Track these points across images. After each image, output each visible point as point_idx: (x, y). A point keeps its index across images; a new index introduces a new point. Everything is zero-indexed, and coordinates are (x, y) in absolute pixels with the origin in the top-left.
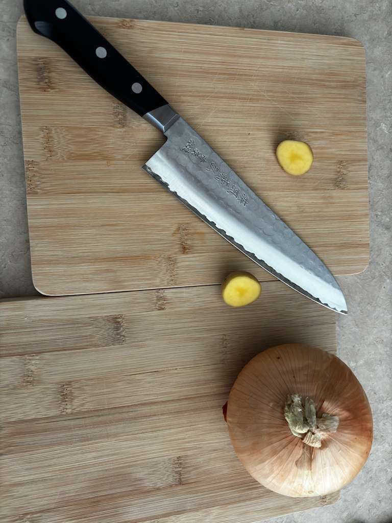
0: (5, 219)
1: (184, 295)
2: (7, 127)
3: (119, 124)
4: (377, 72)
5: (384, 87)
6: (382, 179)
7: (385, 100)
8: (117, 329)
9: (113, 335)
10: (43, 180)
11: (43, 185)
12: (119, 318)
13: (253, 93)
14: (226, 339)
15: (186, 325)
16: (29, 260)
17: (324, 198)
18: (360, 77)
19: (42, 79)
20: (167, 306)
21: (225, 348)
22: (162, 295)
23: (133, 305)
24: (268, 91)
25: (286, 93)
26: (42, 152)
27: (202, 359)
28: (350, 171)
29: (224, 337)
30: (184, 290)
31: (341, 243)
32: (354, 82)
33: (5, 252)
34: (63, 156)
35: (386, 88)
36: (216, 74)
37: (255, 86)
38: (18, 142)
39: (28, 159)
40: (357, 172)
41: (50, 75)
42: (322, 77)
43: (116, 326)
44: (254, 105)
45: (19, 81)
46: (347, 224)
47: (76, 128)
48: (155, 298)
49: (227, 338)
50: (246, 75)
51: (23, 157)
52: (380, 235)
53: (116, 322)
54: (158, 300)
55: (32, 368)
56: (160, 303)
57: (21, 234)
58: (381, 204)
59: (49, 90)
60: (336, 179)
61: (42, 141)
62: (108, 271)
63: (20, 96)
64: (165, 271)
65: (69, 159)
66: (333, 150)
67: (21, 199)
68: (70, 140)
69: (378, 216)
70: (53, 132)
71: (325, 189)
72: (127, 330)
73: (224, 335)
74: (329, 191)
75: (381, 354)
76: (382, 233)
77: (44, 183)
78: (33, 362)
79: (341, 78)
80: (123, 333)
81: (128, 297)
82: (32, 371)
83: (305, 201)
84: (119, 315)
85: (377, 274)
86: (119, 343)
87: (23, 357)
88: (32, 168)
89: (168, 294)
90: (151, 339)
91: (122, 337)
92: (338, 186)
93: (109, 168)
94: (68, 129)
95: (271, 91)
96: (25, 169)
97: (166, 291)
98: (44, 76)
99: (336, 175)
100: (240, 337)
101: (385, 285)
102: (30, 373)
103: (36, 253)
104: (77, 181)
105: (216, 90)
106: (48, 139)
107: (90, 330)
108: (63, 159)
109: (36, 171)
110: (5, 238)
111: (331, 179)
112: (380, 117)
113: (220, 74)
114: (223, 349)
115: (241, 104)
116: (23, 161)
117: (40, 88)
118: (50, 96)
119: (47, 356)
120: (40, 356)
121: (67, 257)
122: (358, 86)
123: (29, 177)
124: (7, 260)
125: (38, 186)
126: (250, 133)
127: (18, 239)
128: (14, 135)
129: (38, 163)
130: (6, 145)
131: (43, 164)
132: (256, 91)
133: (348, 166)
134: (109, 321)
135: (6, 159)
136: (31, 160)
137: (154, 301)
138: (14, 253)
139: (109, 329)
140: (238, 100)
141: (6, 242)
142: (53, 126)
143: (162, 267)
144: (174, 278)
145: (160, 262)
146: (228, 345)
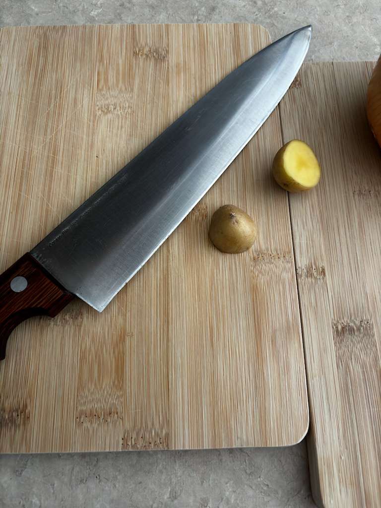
0: (200, 482)
1: (304, 242)
2: (75, 473)
3: (77, 318)
4: (32, 20)
5: (50, 12)
6: (155, 14)
7: (63, 12)
8: (351, 330)
9: (361, 335)
10: (150, 425)
11: (157, 426)
12: (337, 327)
13: (46, 151)
14: (360, 191)
15: (343, 240)
16: (258, 450)
17: (178, 73)
18: (35, 33)
19: (12, 421)
20: (320, 264)
21: (371, 192)
22: (305, 270)
23: (319, 309)
24: (45, 134)
25: (48, 114)
26: (110, 425)
28: (146, 44)
29: (356, 193)
30: (297, 241)
31: (234, 54)
32: (40, 39)
33: (246, 484)
34: (118, 396)
35: (50, 10)
36: (20, 195)
37: (38, 149)
38: (96, 459)
39: (120, 446)
40: (148, 37)
41: (7, 410)
42: (32, 72)
43: (348, 332)
44: (61, 150)
45: (13, 453)
46: (210, 48)
47: (80, 378)
48: (310, 279)
49: (357, 189)
50: (24, 159)
51: (117, 453)
52: (221, 17)
53: (342, 332)
54: (312, 275)
56: (315, 274)
57: (221, 460)
58: (184, 16)
59: (27, 411)
60: (155, 59)
61: (97, 424)
62: (274, 341)
63: (34, 452)
64: (272, 265)
65: (121, 388)
66: (120, 62)
67: (173, 458)
68: (95, 385)
69: (200, 19)
70: (84, 408)
71: (168, 71)
72: (353, 318)
73: (354, 194)
74: (170, 67)
75: (363, 19)
76: (219, 14)
77: (153, 424)
79: (35, 51)
80: (358, 323)
81: (309, 315)
83: (182, 93)
84: (333, 327)
85: (268, 21)
86: (371, 328)
88: (133, 440)
89: (302, 262)
90: (364, 287)
91: (363, 325)
92: (164, 57)
93: (135, 332)
94: (81, 387)
95: (46, 131)
96: (134, 450)
97: (299, 264)
98: (9, 418)
99: (150, 59)
100: (355, 173)
101: (280, 13)
103: (251, 439)
105: (40, 194)
106: (93, 415)
107: (356, 368)
108: (122, 396)
109: (138, 434)
110: (227, 483)
111: (156, 65)
112: (83, 16)
113: (20, 190)
114: (372, 196)
115: (60, 166)
116: (122, 452)
117: (24, 424)
118: (36, 412)
121: (256, 396)
122: (45, 34)
123: (144, 444)
124: (258, 481)
125: (158, 433)
126: (95, 156)
127: (228, 465)
128: (85, 464)
129: (126, 432)
130: (99, 475)
131: (128, 425)
132: (44, 147)
133: (139, 46)
134: (342, 340)
135: (119, 477)
136: (121, 442)
137: (313, 281)
138: (248, 471)
139: (352, 341)
140: (54, 170)
141: (232, 482)
142: (77, 407)
143: (267, 269)
144: (281, 254)
145: (260, 272)
146: (367, 188)
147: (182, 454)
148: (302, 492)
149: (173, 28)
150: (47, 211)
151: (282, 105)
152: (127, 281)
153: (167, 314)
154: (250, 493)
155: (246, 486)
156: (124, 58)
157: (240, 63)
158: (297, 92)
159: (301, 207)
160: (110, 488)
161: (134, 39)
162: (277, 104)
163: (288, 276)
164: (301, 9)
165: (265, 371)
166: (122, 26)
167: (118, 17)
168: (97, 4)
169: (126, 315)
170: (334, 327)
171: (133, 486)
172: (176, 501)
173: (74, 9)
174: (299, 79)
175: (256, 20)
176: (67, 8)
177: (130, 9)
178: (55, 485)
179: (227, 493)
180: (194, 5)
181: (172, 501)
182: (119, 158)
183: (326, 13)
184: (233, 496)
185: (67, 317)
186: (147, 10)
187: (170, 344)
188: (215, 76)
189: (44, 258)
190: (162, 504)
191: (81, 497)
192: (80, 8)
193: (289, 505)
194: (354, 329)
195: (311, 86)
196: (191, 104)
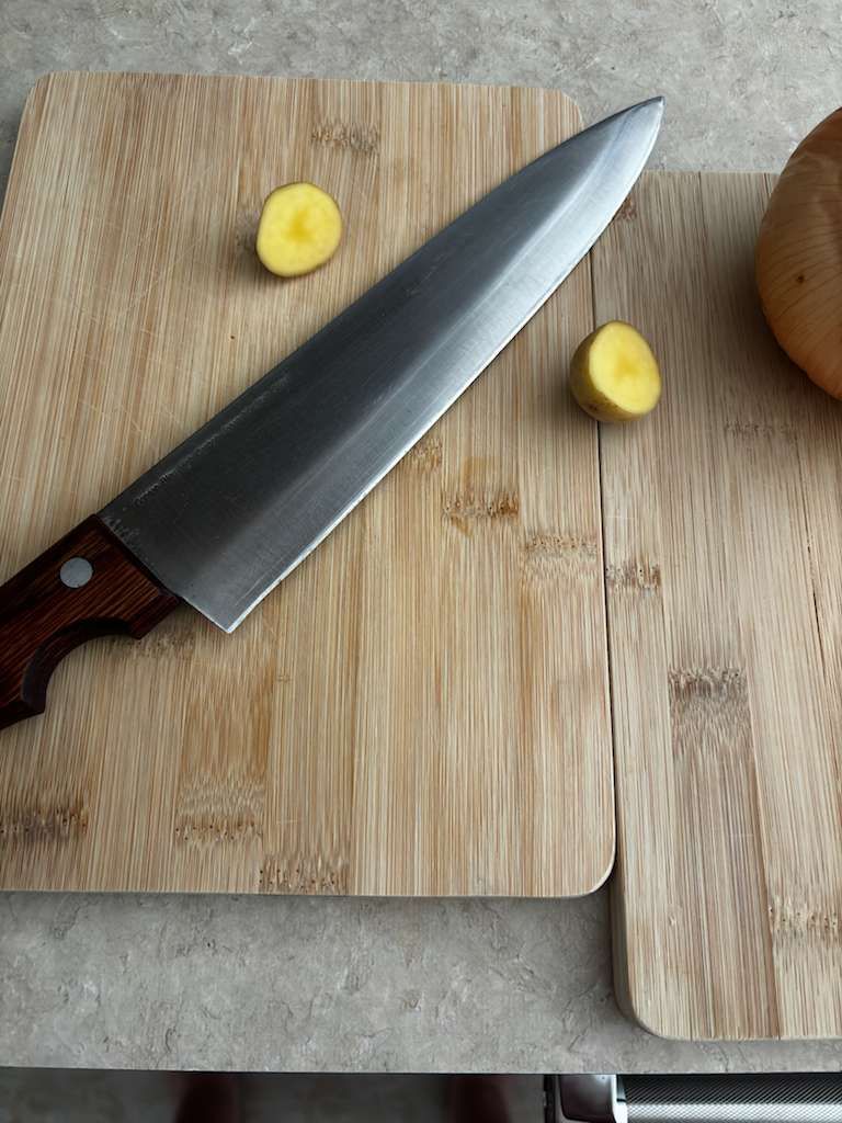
0: (404, 961)
1: (623, 517)
2: (168, 935)
3: (183, 645)
4: (111, 58)
6: (358, 58)
7: (175, 44)
8: (705, 689)
9: (723, 699)
10: (313, 847)
11: (327, 852)
12: (678, 682)
13: (134, 321)
14: (737, 425)
15: (699, 516)
16: (518, 902)
17: (398, 180)
18: (118, 84)
19: (54, 830)
20: (652, 562)
21: (758, 429)
22: (622, 573)
23: (645, 647)
24: (133, 288)
25: (140, 249)
26: (239, 846)
27: (784, 486)
28: (337, 120)
29: (730, 428)
30: (610, 517)
31: (508, 148)
32: (128, 98)
33: (492, 969)
34: (255, 793)
35: (149, 40)
36: (79, 405)
37: (117, 318)
38: (209, 910)
39: (257, 884)
40: (340, 106)
41: (45, 809)
42: (111, 163)
43: (697, 692)
44: (164, 322)
45: (53, 890)
46: (462, 133)
47: (185, 756)
48: (630, 590)
49: (733, 421)
50: (90, 337)
51: (249, 897)
52: (488, 71)
53: (687, 691)
54: (634, 582)
55: (805, 916)
56: (641, 579)
57: (446, 923)
58: (415, 64)
59: (82, 813)
60: (353, 151)
61: (213, 842)
62: (555, 701)
63: (93, 890)
64: (560, 560)
65: (262, 778)
66: (286, 154)
67: (355, 915)
68: (213, 771)
69: (445, 72)
70: (191, 812)
71: (377, 178)
72: (709, 666)
73: (725, 430)
74: (382, 168)
75: (770, 86)
76: (483, 65)
77: (319, 847)
78: (789, 912)
79: (118, 124)
80: (718, 675)
81: (625, 658)
82: (813, 918)
83: (403, 219)
84: (669, 681)
85: (581, 82)
86: (742, 687)
87: (777, 936)
88: (281, 874)
89: (618, 557)
90: (734, 607)
91: (727, 679)
92: (372, 148)
93: (293, 677)
94: (186, 772)
95: (134, 284)
96: (282, 893)
97: (611, 559)
98: (47, 824)
99: (344, 150)
100: (731, 390)
101: (607, 67)
102: (818, 923)
103: (503, 882)
104: (321, 763)
105: (119, 405)
106: (207, 827)
107: (708, 760)
108: (263, 792)
109: (290, 864)
110: (455, 965)
111: (354, 163)
112: (213, 55)
113: (81, 395)
114: (761, 436)
115: (159, 351)
116: (260, 895)
117: (77, 835)
118: (99, 814)
119: (773, 875)
120: (773, 893)
121: (517, 800)
122: (138, 91)
123: (302, 884)
124: (513, 964)
125: (328, 864)
126: (229, 335)
127: (458, 932)
128: (189, 920)
129: (268, 859)
130: (214, 941)
131: (272, 847)
132: (130, 314)
133: (324, 122)
134: (686, 707)
135: (251, 946)
136: (258, 877)
137: (637, 593)
138: (495, 944)
139: (705, 709)
140: (148, 359)
141: (465, 963)
142: (177, 811)
143: (551, 567)
144: (578, 540)
145: (537, 572)
146: (751, 420)
147: (374, 908)
148: (597, 987)
149: (390, 90)
150: (132, 439)
151: (597, 253)
152: (282, 577)
153: (355, 644)
154: (499, 984)
155: (490, 972)
156: (292, 142)
157: (519, 167)
158: (627, 227)
159: (622, 452)
160: (234, 965)
161: (313, 108)
162: (587, 250)
163: (589, 582)
164: (647, 62)
165: (536, 757)
166: (290, 81)
167: (284, 60)
168: (242, 31)
169: (277, 643)
170: (672, 681)
171: (278, 963)
172: (357, 995)
173: (196, 39)
174: (632, 204)
175: (555, 80)
176: (182, 37)
177: (307, 46)
178: (129, 958)
179: (455, 984)
180: (435, 43)
181: (351, 994)
182: (276, 341)
183: (697, 72)
184: (465, 990)
185: (165, 641)
186: (341, 50)
187: (359, 700)
188: (469, 189)
189: (125, 528)
190: (331, 998)
191: (177, 981)
192: (209, 38)
193: (571, 1011)
194: (709, 689)
195: (656, 220)
196: (420, 243)
